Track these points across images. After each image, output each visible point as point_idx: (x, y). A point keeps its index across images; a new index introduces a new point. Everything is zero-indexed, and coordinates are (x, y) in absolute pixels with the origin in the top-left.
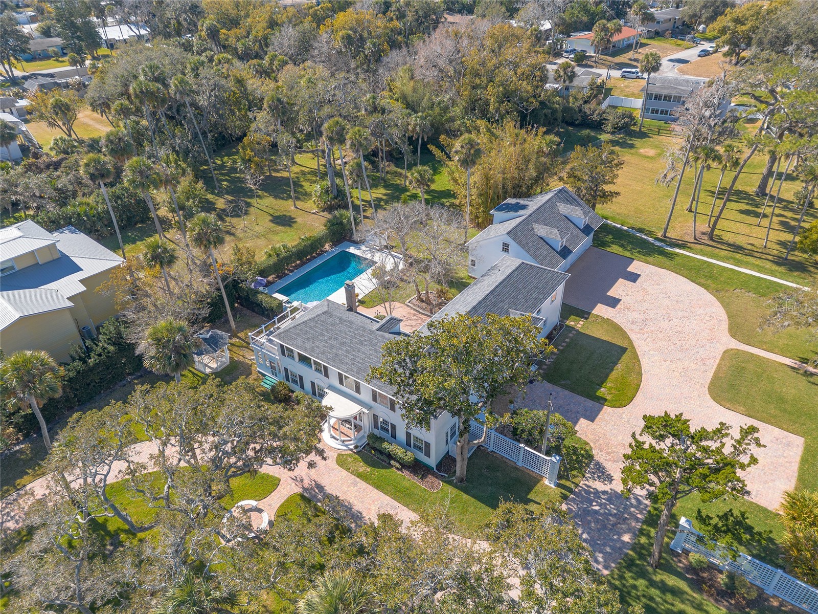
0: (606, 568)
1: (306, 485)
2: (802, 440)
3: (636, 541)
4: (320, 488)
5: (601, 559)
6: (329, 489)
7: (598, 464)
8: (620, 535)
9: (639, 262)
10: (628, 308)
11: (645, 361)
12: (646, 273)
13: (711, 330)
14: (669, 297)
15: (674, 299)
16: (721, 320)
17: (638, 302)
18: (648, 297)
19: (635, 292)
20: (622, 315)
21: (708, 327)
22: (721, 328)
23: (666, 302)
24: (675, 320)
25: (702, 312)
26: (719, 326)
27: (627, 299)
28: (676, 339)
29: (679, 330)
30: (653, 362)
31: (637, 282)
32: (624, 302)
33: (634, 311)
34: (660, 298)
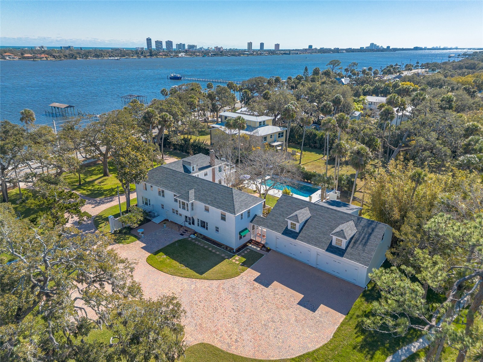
9: (341, 318)
10: (254, 289)
11: (185, 280)
12: (318, 318)
13: (216, 332)
14: (274, 322)
15: (270, 325)
16: (229, 346)
17: (263, 297)
18: (274, 307)
19: (281, 300)
20: (245, 283)
21: (219, 332)
22: (216, 341)
23: (264, 317)
24: (234, 313)
25: (245, 337)
26: (220, 341)
27: (268, 291)
28: (206, 305)
29: (219, 310)
30: (182, 283)
31: (299, 306)
32: (263, 289)
33: (250, 292)
34: (272, 315)
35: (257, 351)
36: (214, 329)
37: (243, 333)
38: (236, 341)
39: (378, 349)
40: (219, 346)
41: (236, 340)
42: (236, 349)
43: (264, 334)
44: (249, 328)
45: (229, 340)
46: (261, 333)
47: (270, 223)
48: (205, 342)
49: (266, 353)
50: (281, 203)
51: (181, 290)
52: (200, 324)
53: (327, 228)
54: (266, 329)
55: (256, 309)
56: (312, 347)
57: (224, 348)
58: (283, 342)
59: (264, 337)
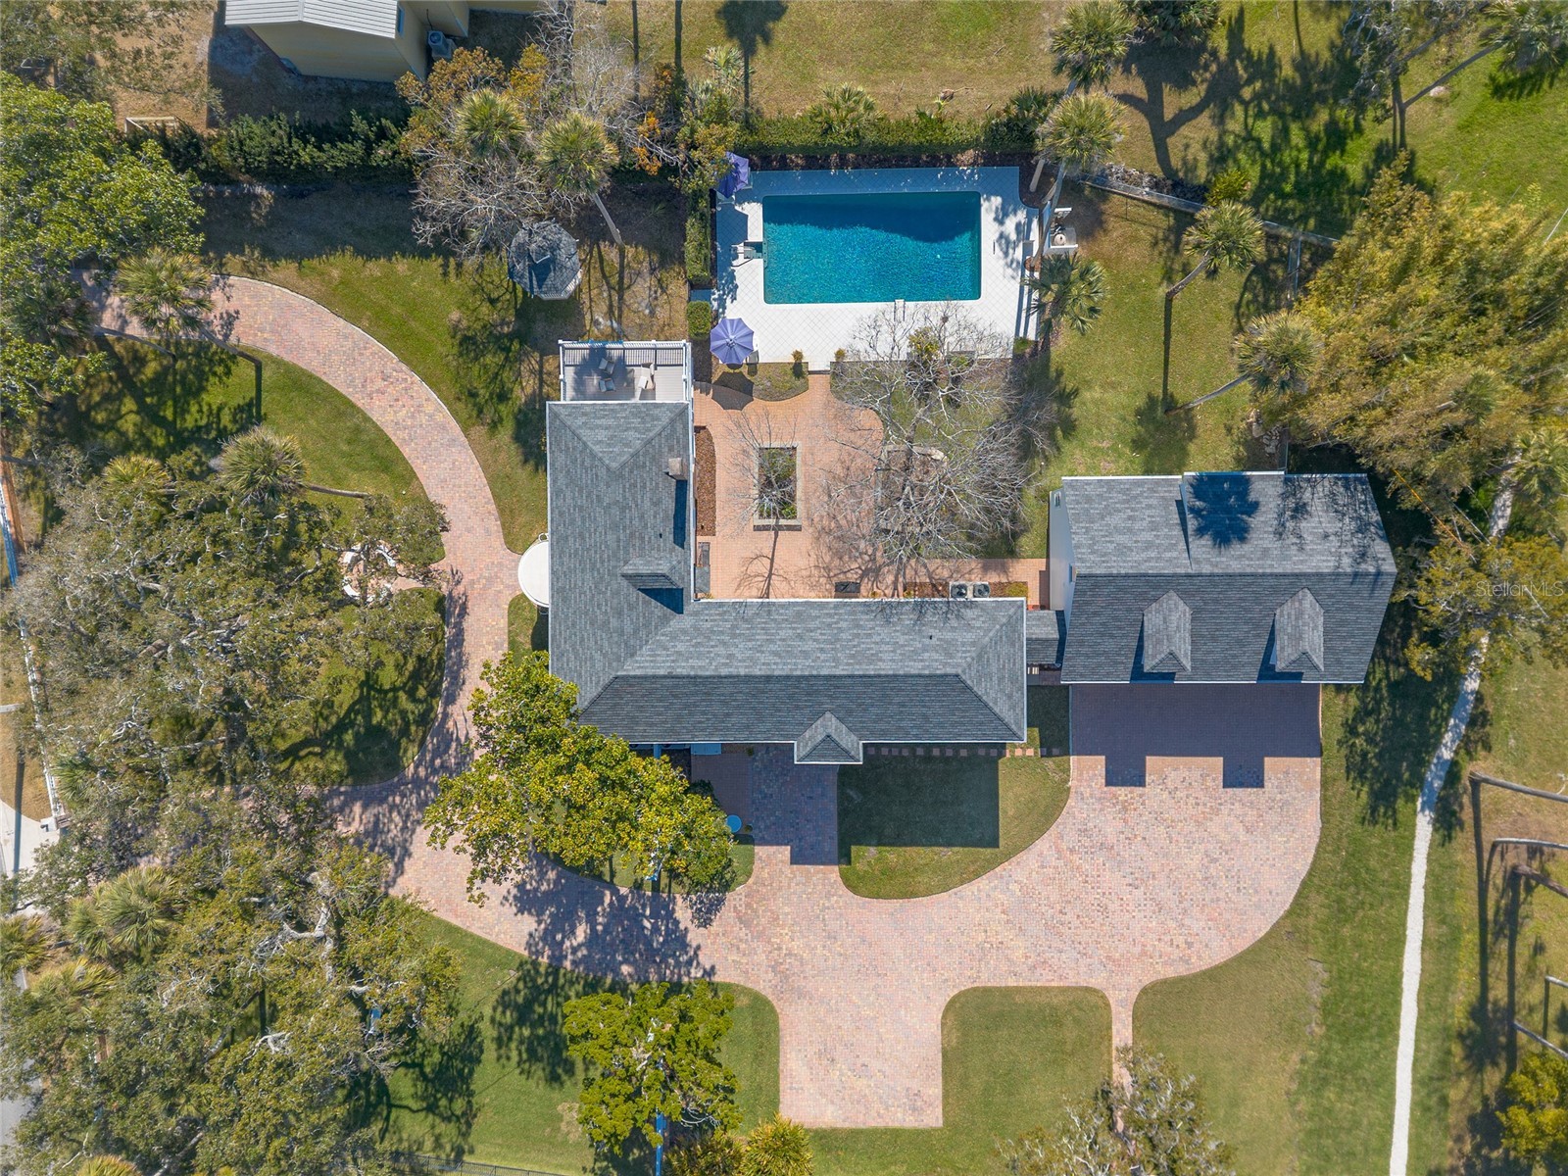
0: (574, 963)
1: (455, 594)
2: (940, 1124)
3: (629, 980)
4: (464, 611)
5: (579, 954)
6: (469, 623)
7: (720, 901)
8: (626, 961)
9: (1312, 767)
10: (1125, 809)
11: (982, 883)
12: (1279, 797)
13: (1144, 953)
14: (1214, 860)
15: (1213, 871)
16: (1187, 962)
17: (1159, 817)
18: (1192, 827)
19: (1191, 801)
20: (1097, 806)
21: (1149, 948)
22: (1159, 967)
23: (1193, 861)
24: (1139, 893)
25: (1196, 927)
26: (1165, 963)
27: (1153, 792)
28: (1077, 911)
29: (1111, 907)
30: (988, 896)
31: (1230, 790)
32: (1141, 796)
33: (1125, 821)
34: (1202, 847)
35: (1233, 937)
36: (1137, 950)
37: (1187, 922)
38: (1189, 945)
39: (1395, 796)
40: (1170, 973)
41: (1186, 942)
42: (1200, 958)
43: (1218, 900)
44: (1186, 904)
45: (1176, 954)
46: (1212, 901)
47: (1084, 666)
48: (1146, 981)
49: (1245, 931)
50: (1087, 603)
51: (1003, 912)
52: (1108, 958)
53: (1246, 628)
54: (1214, 885)
55: (1166, 855)
56: (1303, 867)
57: (1182, 970)
58: (1256, 891)
59: (1222, 904)
